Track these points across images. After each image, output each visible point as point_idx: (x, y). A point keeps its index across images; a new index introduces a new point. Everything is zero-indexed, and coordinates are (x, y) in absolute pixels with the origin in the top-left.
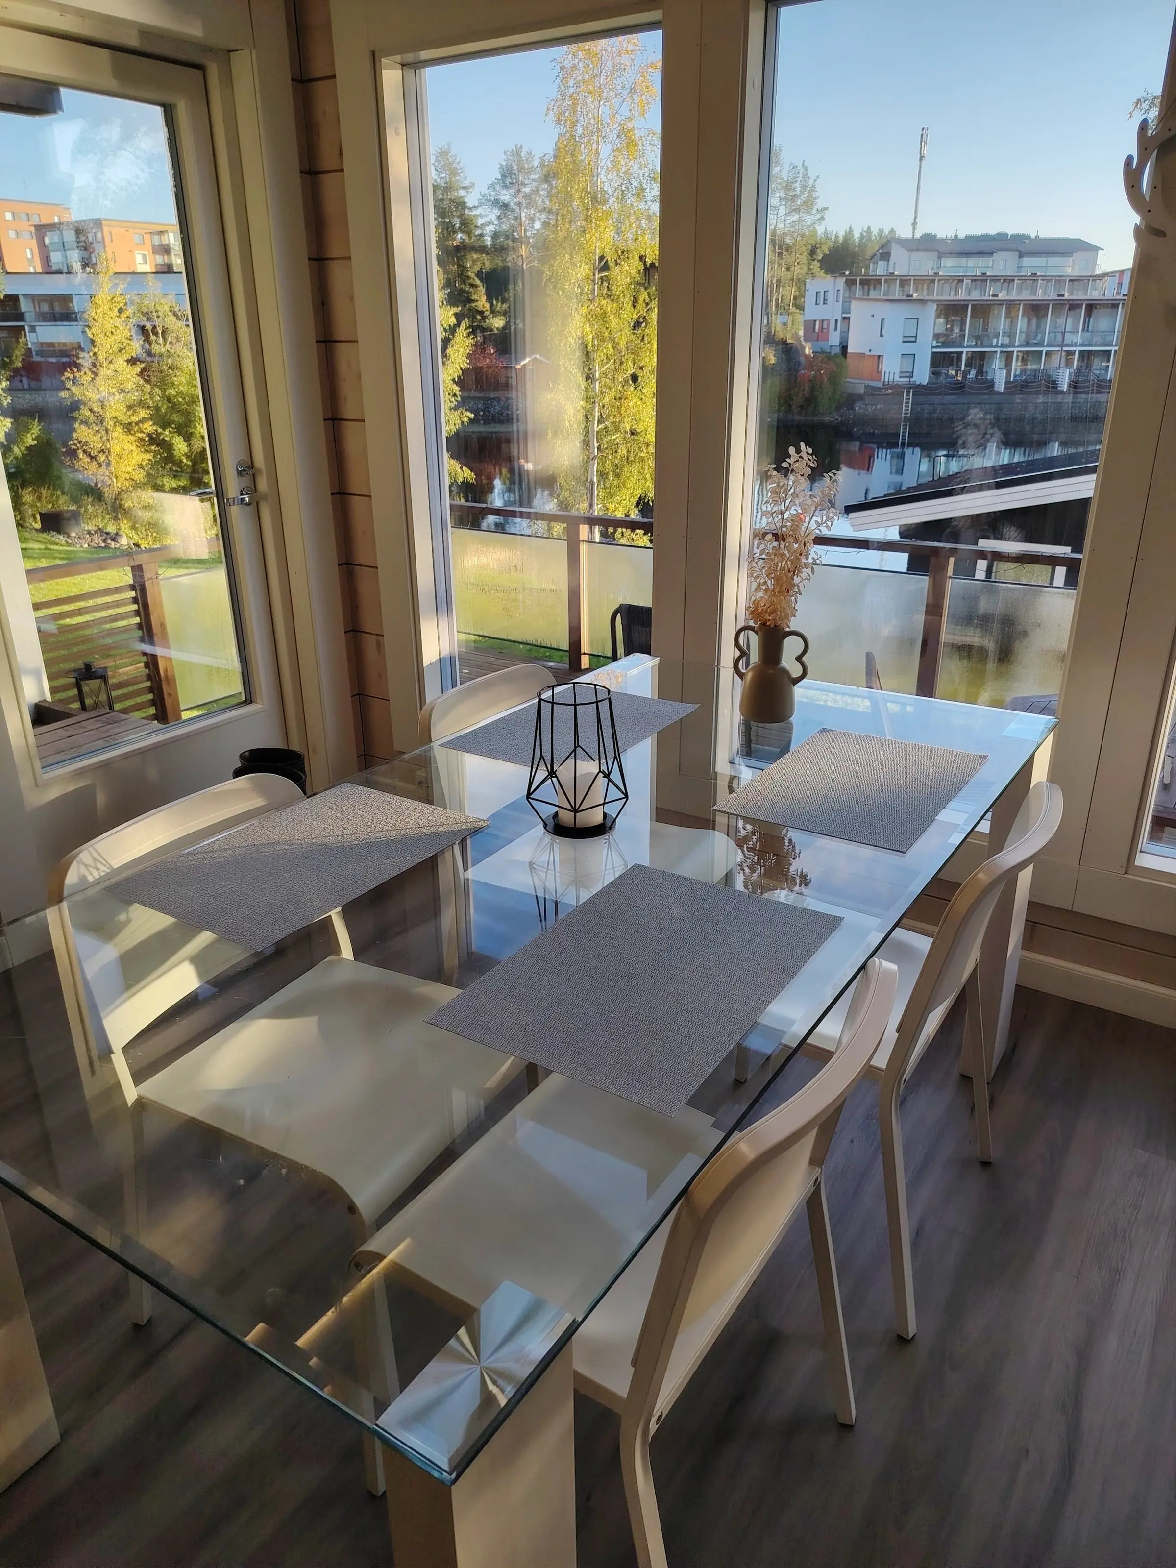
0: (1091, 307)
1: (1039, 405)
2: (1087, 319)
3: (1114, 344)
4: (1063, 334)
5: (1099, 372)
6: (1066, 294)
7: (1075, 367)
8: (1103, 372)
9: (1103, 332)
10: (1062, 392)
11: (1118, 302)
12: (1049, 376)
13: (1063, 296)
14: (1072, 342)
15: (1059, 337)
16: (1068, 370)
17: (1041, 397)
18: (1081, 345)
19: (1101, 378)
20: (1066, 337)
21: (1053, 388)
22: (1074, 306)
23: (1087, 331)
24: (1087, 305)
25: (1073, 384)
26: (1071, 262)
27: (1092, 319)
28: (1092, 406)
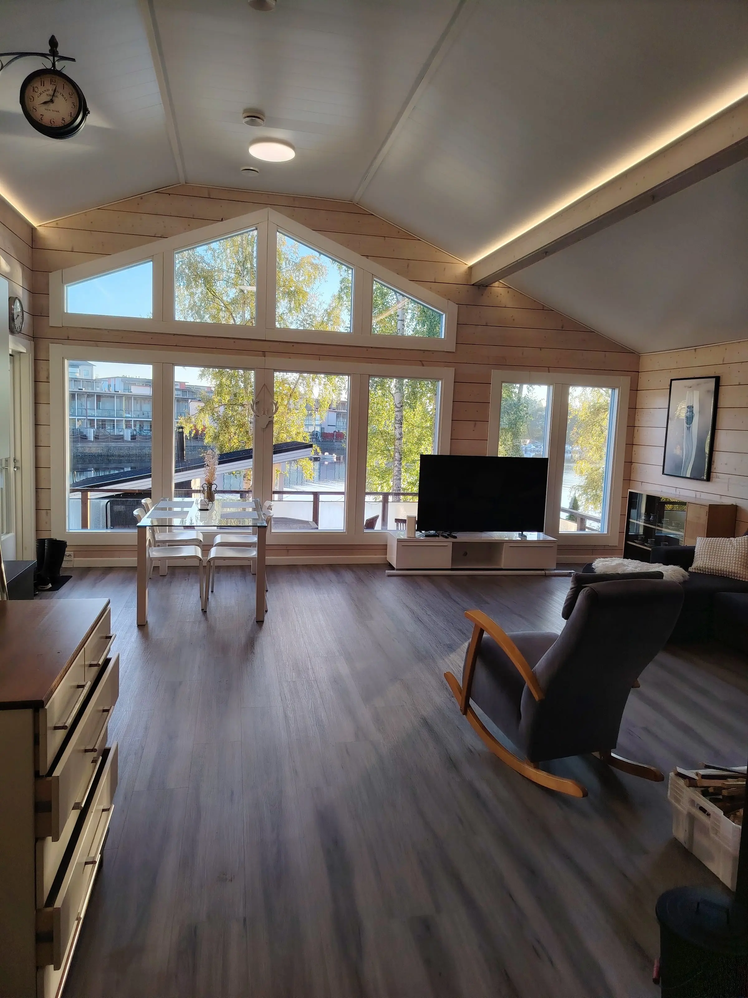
0: (99, 397)
1: (79, 448)
2: (98, 403)
3: (115, 416)
4: (86, 410)
5: (109, 431)
6: (84, 389)
7: (96, 428)
8: (112, 431)
9: (109, 410)
10: (91, 442)
11: (114, 395)
12: (82, 432)
13: (82, 389)
14: (92, 414)
15: (84, 411)
16: (92, 429)
17: (79, 443)
18: (97, 417)
19: (112, 434)
20: (88, 412)
21: (86, 439)
22: (90, 395)
23: (99, 409)
24: (97, 396)
25: (96, 438)
26: (79, 371)
27: (101, 403)
28: (109, 449)
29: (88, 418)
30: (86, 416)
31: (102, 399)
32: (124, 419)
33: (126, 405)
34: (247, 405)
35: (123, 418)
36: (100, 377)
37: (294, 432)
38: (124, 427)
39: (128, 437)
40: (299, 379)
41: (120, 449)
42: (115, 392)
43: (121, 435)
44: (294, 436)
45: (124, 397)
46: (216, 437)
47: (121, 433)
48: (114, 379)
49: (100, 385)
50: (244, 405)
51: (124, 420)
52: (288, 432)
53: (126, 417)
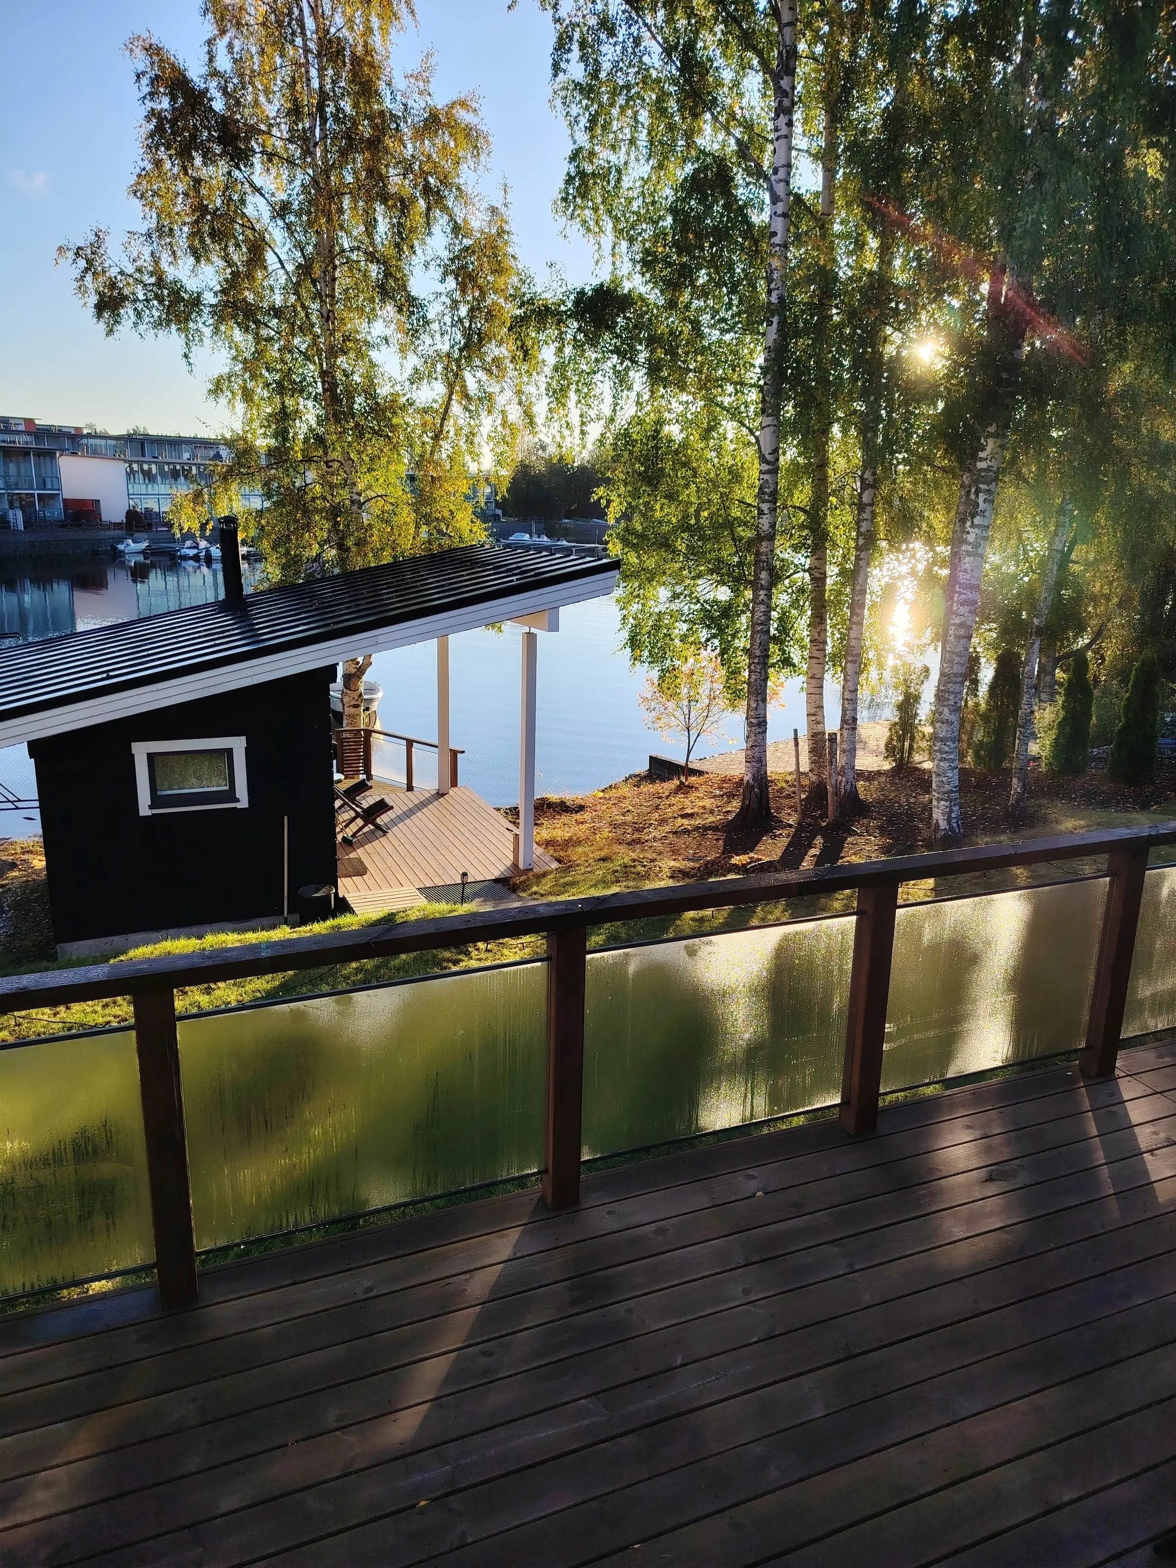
41: (5, 545)
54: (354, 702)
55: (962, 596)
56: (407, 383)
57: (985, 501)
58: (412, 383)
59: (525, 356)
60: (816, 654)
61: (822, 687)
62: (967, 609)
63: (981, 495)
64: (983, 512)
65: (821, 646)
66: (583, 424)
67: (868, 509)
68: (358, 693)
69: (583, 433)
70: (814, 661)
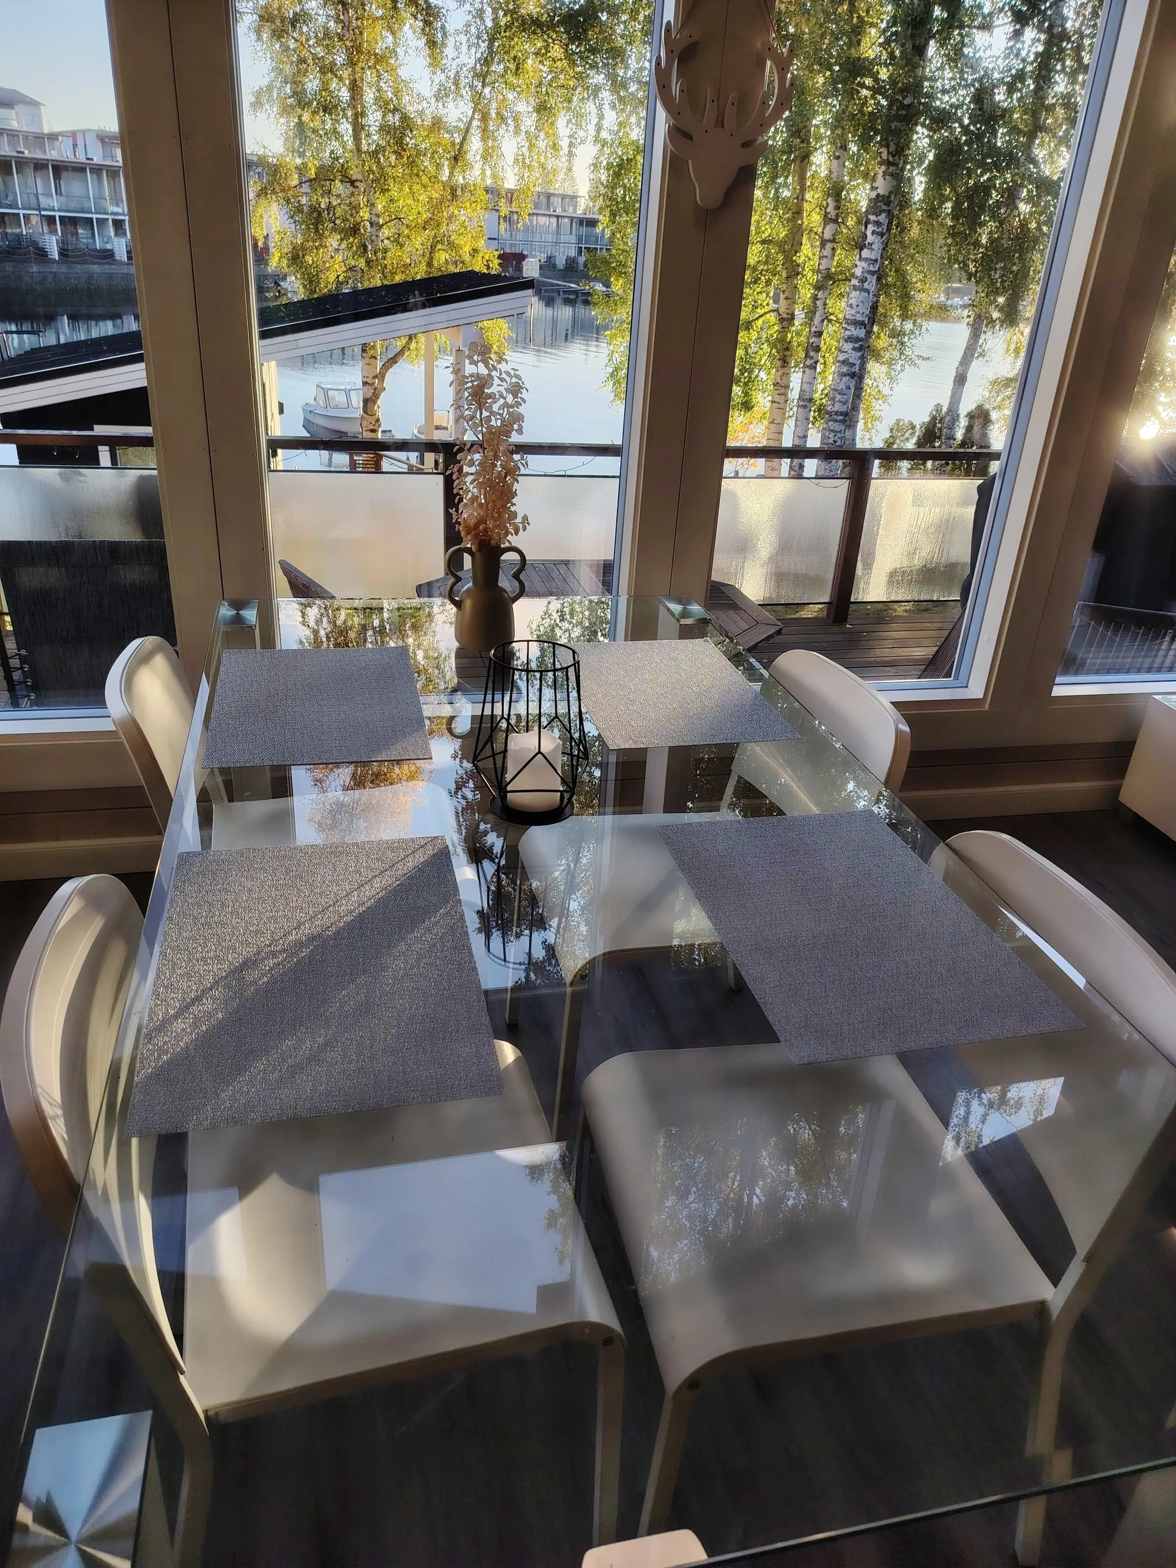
0: (58, 169)
2: (57, 181)
3: (93, 211)
4: (37, 195)
6: (27, 152)
7: (60, 234)
8: (90, 241)
9: (79, 198)
10: (55, 263)
11: (85, 166)
12: (36, 244)
13: (23, 153)
14: (49, 206)
16: (54, 237)
17: (33, 265)
18: (59, 210)
19: (90, 247)
20: (41, 200)
21: (43, 256)
22: (39, 166)
23: (61, 194)
24: (54, 167)
25: (63, 253)
26: (14, 115)
27: (62, 182)
28: (90, 277)
29: (43, 213)
30: (39, 209)
31: (64, 175)
32: (110, 217)
33: (110, 192)
34: (361, 181)
35: (107, 214)
36: (56, 129)
37: (467, 249)
38: (112, 234)
39: (121, 254)
40: (472, 118)
41: (111, 276)
42: (88, 159)
43: (108, 250)
44: (467, 258)
45: (104, 172)
46: (296, 257)
47: (109, 246)
48: (82, 134)
49: (57, 143)
50: (356, 180)
51: (110, 221)
52: (452, 246)
53: (113, 213)
54: (371, 427)
55: (848, 333)
56: (433, 100)
57: (873, 232)
58: (437, 100)
59: (517, 69)
60: (778, 398)
61: (781, 433)
62: (851, 345)
63: (870, 226)
64: (870, 244)
65: (782, 390)
66: (571, 145)
67: (829, 246)
68: (375, 417)
69: (571, 154)
70: (775, 405)
